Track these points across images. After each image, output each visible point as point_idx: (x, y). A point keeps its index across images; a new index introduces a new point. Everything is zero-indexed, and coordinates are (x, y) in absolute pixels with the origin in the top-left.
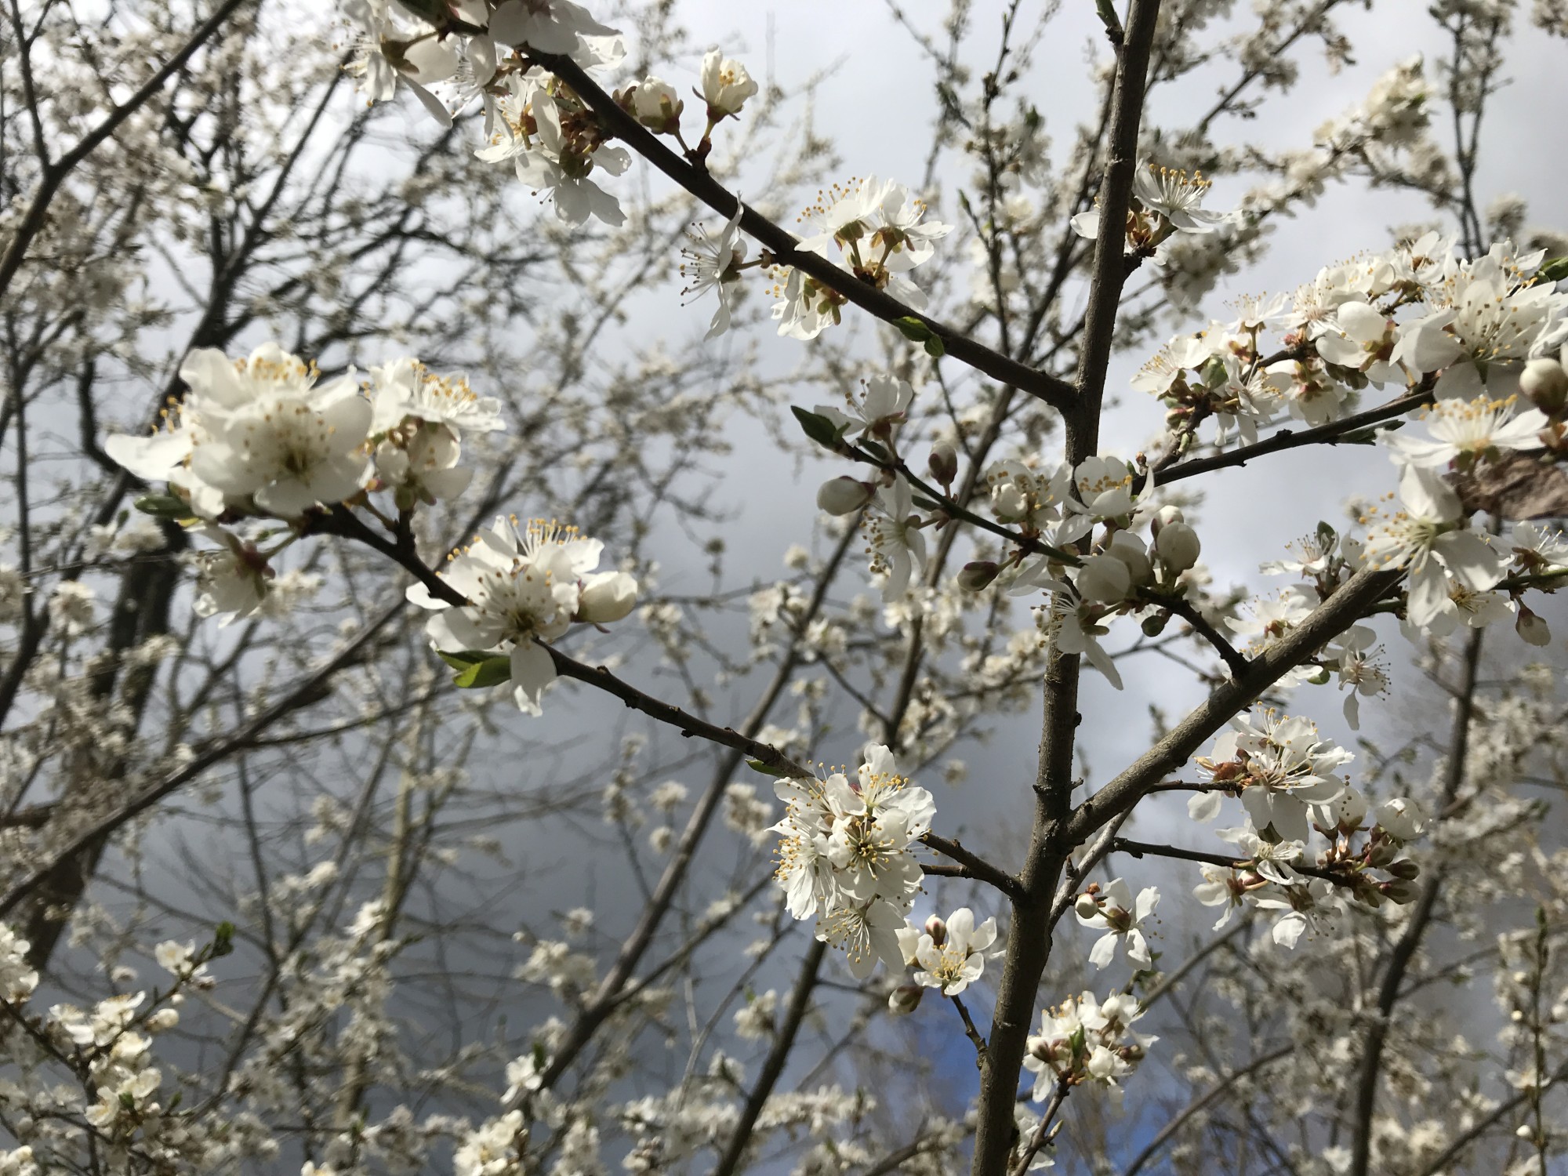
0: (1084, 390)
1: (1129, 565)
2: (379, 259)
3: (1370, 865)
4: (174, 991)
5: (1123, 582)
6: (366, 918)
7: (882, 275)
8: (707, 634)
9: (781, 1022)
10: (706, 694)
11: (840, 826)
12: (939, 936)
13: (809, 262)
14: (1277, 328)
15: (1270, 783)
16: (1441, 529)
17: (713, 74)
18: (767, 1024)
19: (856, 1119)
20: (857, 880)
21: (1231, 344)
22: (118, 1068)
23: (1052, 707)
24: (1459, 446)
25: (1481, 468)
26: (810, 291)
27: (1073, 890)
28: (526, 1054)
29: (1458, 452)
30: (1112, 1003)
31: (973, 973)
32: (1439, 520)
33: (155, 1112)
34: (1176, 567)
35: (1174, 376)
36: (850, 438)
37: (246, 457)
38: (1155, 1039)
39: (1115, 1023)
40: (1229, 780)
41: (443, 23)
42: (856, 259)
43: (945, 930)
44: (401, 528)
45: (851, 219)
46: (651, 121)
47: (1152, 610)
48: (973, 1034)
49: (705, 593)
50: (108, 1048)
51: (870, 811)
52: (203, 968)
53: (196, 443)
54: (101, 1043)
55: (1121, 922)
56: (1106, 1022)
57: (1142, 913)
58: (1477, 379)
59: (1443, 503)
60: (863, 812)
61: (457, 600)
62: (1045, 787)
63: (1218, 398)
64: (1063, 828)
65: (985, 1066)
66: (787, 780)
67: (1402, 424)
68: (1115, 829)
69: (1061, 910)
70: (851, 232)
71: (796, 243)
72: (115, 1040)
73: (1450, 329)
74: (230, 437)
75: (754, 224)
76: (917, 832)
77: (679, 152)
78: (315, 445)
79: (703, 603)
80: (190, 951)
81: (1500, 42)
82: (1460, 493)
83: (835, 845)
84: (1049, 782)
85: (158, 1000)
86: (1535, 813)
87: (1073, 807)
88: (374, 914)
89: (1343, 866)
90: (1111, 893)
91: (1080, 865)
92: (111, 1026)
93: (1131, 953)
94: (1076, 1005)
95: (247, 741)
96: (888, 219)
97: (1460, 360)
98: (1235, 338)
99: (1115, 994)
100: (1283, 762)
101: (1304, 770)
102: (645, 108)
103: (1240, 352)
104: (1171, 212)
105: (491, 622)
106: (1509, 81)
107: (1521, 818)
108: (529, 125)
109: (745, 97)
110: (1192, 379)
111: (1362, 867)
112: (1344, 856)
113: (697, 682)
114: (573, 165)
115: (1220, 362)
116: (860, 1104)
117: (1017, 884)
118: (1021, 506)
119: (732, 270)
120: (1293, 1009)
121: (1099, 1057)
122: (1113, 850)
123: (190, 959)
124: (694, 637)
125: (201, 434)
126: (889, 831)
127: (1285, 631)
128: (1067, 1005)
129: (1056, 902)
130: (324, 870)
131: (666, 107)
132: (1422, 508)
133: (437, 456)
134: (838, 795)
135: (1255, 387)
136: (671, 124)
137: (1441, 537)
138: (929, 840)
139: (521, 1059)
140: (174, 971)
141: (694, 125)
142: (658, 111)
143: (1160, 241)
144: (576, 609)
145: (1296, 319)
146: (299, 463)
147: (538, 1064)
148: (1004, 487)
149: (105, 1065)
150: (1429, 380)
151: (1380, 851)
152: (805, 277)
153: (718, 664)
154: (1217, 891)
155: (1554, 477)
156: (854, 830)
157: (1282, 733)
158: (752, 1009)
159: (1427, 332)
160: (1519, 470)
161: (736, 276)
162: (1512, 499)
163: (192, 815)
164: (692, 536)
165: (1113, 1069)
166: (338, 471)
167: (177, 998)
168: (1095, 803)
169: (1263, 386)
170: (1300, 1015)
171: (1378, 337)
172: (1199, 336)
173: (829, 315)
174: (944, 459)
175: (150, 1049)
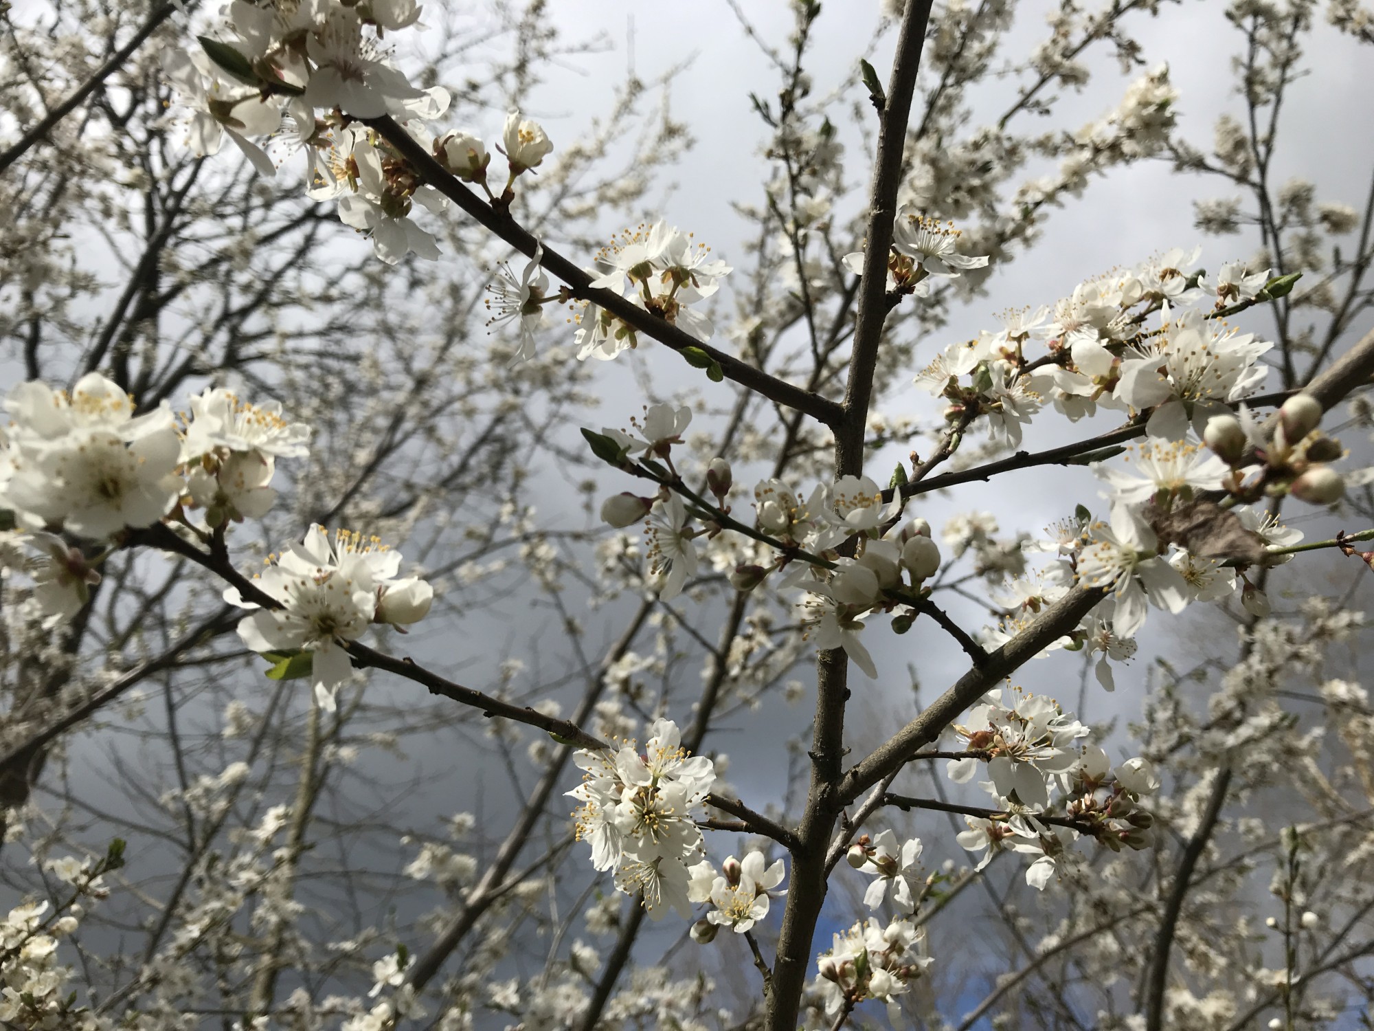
0: (850, 410)
1: (877, 573)
2: (296, 238)
3: (1111, 816)
4: (72, 902)
5: (872, 588)
6: (271, 822)
7: (672, 306)
8: (580, 563)
9: (625, 919)
10: (578, 622)
11: (629, 794)
12: (734, 877)
13: (605, 298)
14: (1039, 337)
15: (1014, 753)
16: (1142, 556)
17: (513, 132)
18: (614, 921)
19: (697, 1000)
20: (641, 844)
21: (1001, 349)
22: (25, 968)
23: (824, 684)
24: (1159, 483)
25: (1178, 503)
26: (606, 322)
27: (847, 841)
28: (391, 954)
29: (1156, 490)
30: (894, 928)
31: (760, 911)
32: (1140, 548)
33: (53, 1009)
34: (920, 575)
35: (947, 382)
36: (634, 457)
37: (59, 483)
38: (931, 960)
39: (896, 945)
40: (981, 747)
41: (265, 86)
42: (647, 292)
43: (739, 871)
44: (216, 540)
45: (641, 260)
46: (461, 172)
47: (900, 610)
48: (761, 965)
49: (580, 528)
50: (17, 951)
51: (655, 781)
52: (99, 880)
53: (17, 468)
54: (10, 946)
55: (890, 868)
56: (887, 945)
57: (907, 861)
58: (1184, 417)
59: (1143, 533)
60: (648, 783)
61: (269, 603)
62: (819, 754)
63: (986, 400)
64: (833, 790)
65: (770, 994)
66: (584, 751)
67: (1124, 449)
68: (885, 786)
69: (836, 858)
70: (641, 272)
71: (591, 280)
72: (23, 944)
73: (1163, 371)
74: (45, 466)
75: (553, 262)
76: (697, 799)
77: (486, 199)
78: (127, 475)
79: (577, 537)
80: (86, 865)
81: (1299, 36)
82: (1156, 528)
83: (620, 815)
84: (822, 749)
85: (59, 910)
86: (1286, 723)
87: (843, 771)
88: (278, 818)
89: (1086, 817)
90: (880, 843)
91: (854, 818)
92: (19, 931)
93: (897, 897)
94: (863, 929)
95: (167, 664)
96: (674, 260)
97: (1170, 399)
98: (1004, 344)
99: (898, 920)
100: (1027, 733)
101: (1045, 741)
102: (457, 159)
103: (1009, 357)
104: (926, 257)
105: (295, 626)
106: (1307, 72)
107: (1273, 728)
108: (353, 169)
109: (544, 153)
110: (966, 382)
111: (1103, 818)
112: (1089, 808)
113: (569, 613)
114: (394, 206)
115: (987, 371)
116: (702, 986)
117: (794, 838)
118: (782, 520)
119: (533, 302)
120: (1081, 897)
121: (879, 978)
122: (884, 804)
123: (85, 872)
124: (569, 567)
125: (20, 460)
126: (671, 799)
127: (1043, 606)
128: (856, 928)
129: (831, 852)
130: (236, 769)
131: (474, 159)
132: (1127, 535)
133: (246, 479)
134: (627, 768)
135: (1017, 392)
136: (478, 173)
137: (1142, 563)
138: (713, 800)
139: (387, 958)
140: (73, 884)
141: (499, 178)
142: (467, 164)
143: (918, 281)
144: (373, 616)
145: (1054, 330)
146: (110, 487)
147: (402, 963)
148: (767, 504)
149: (14, 966)
150: (1146, 414)
151: (1118, 805)
152: (600, 310)
153: (589, 591)
154: (978, 837)
155: (1231, 520)
156: (639, 800)
157: (1026, 708)
158: (600, 908)
159: (1142, 373)
160: (1203, 512)
161: (538, 310)
162: (1197, 536)
163: (117, 729)
164: (567, 477)
165: (890, 988)
166: (148, 496)
167: (75, 907)
168: (860, 770)
169: (1024, 391)
170: (1086, 902)
171: (1105, 372)
172: (971, 345)
173: (626, 340)
174: (720, 476)
175: (57, 950)
